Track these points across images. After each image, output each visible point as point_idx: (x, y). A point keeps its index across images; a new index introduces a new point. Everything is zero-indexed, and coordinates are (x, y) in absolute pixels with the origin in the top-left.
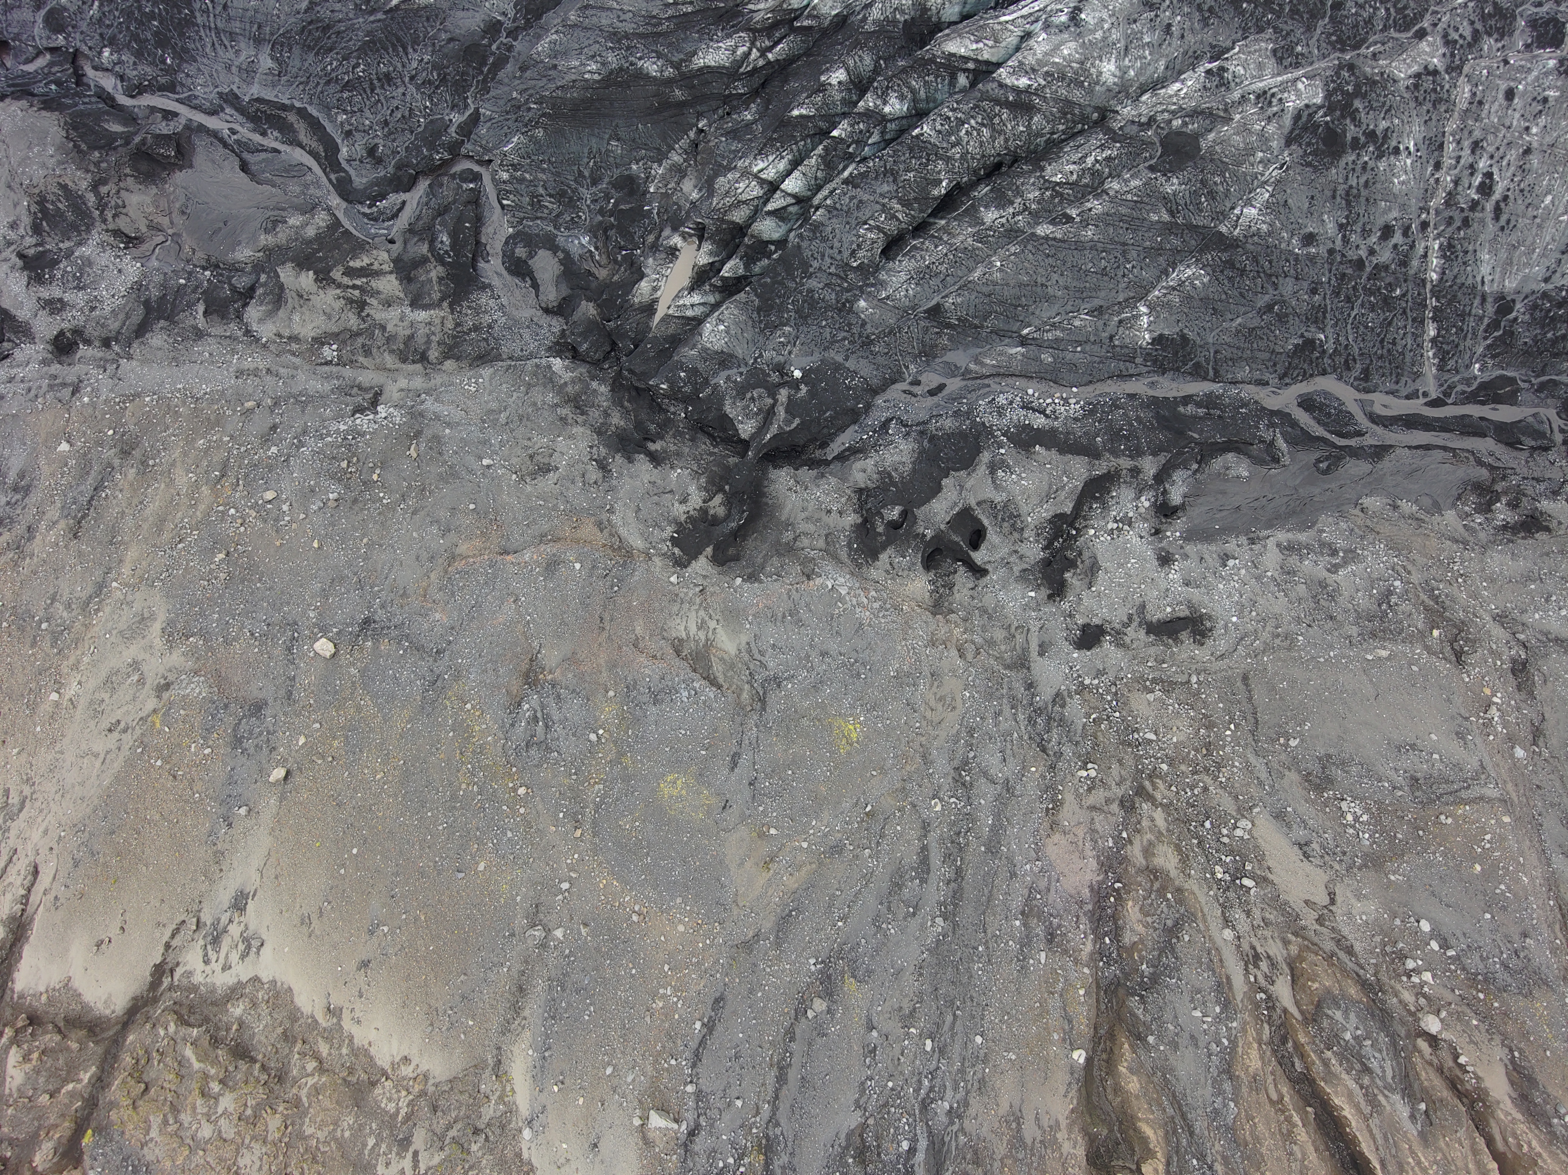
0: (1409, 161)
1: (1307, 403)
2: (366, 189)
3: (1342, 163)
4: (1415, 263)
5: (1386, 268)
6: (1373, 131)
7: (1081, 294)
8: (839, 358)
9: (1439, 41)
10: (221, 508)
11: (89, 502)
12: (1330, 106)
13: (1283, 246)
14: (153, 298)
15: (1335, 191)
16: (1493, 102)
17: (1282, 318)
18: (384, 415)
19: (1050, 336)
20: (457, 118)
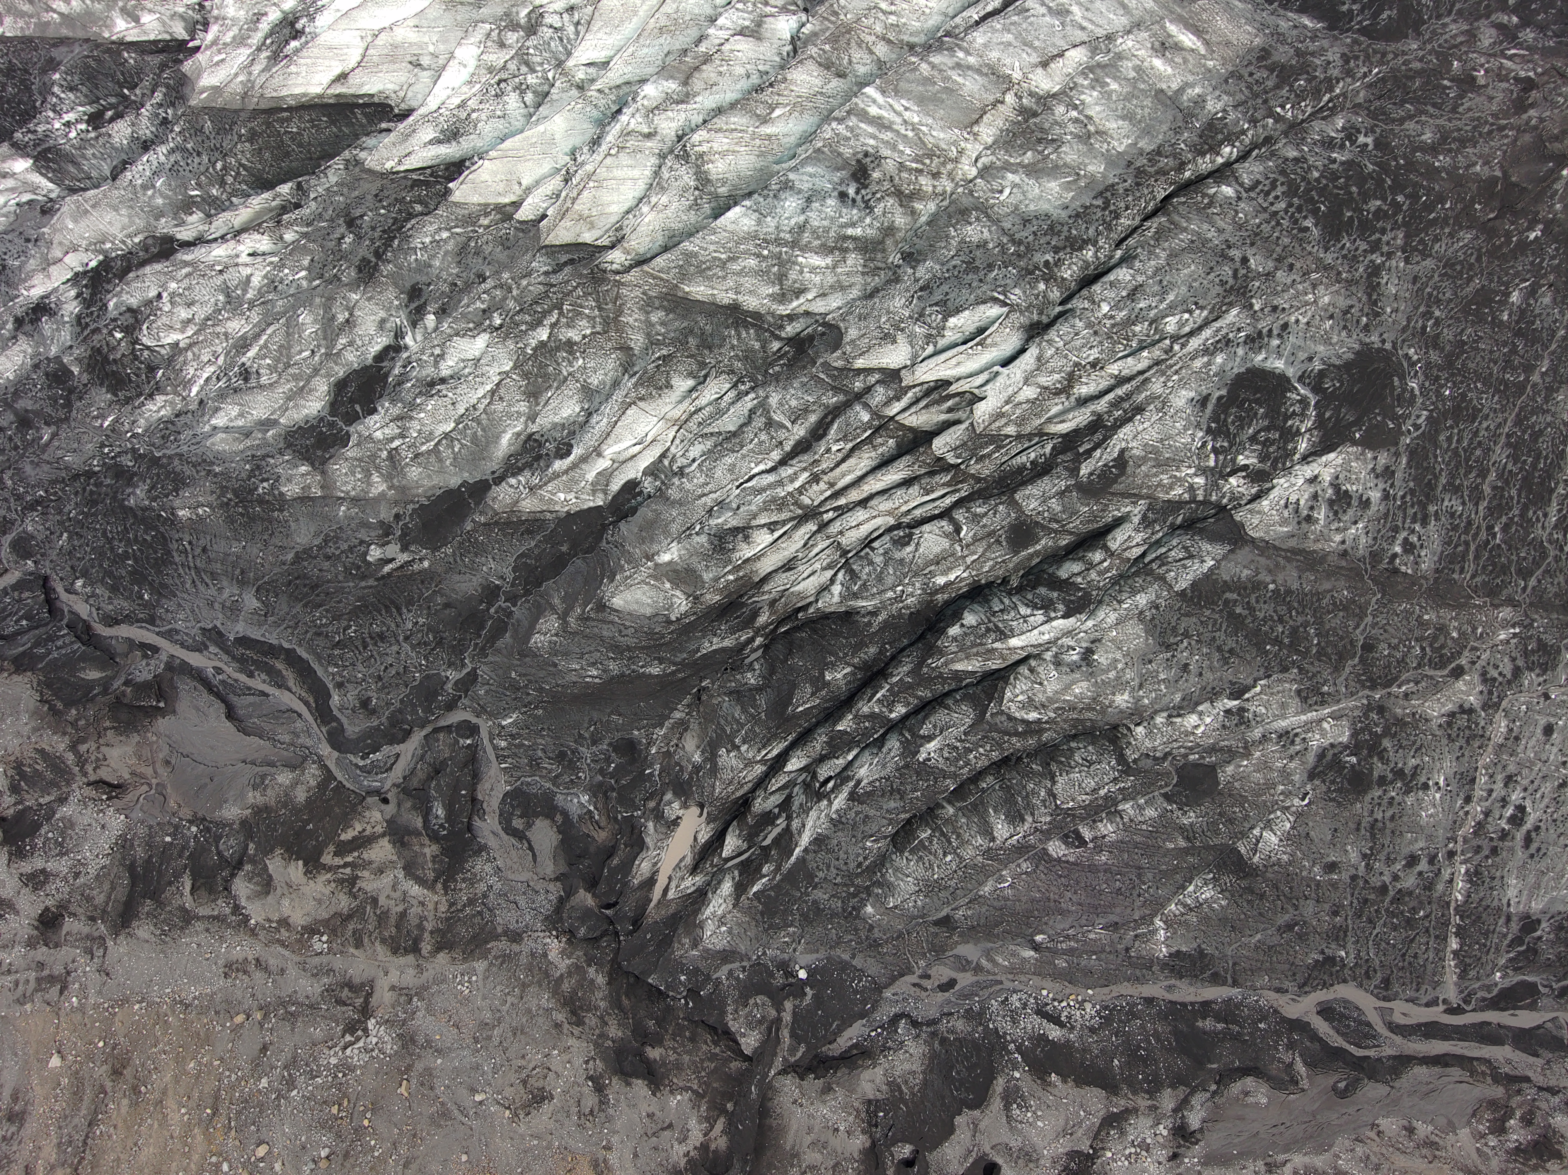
0: (1438, 796)
1: (1326, 1011)
2: (358, 740)
3: (1368, 798)
4: (1440, 887)
5: (1410, 893)
6: (1402, 770)
7: (1096, 910)
8: (846, 957)
9: (1477, 678)
10: (214, 1159)
11: (85, 1143)
12: (1355, 747)
13: (1304, 873)
14: (139, 862)
15: (1359, 824)
16: (1530, 738)
17: (1301, 937)
18: (374, 1040)
19: (1064, 946)
20: (453, 675)
